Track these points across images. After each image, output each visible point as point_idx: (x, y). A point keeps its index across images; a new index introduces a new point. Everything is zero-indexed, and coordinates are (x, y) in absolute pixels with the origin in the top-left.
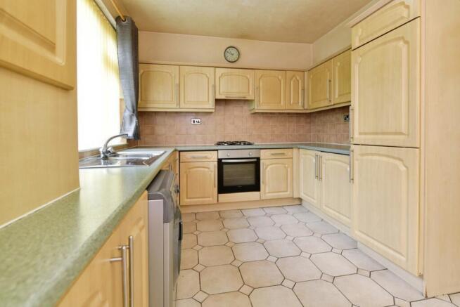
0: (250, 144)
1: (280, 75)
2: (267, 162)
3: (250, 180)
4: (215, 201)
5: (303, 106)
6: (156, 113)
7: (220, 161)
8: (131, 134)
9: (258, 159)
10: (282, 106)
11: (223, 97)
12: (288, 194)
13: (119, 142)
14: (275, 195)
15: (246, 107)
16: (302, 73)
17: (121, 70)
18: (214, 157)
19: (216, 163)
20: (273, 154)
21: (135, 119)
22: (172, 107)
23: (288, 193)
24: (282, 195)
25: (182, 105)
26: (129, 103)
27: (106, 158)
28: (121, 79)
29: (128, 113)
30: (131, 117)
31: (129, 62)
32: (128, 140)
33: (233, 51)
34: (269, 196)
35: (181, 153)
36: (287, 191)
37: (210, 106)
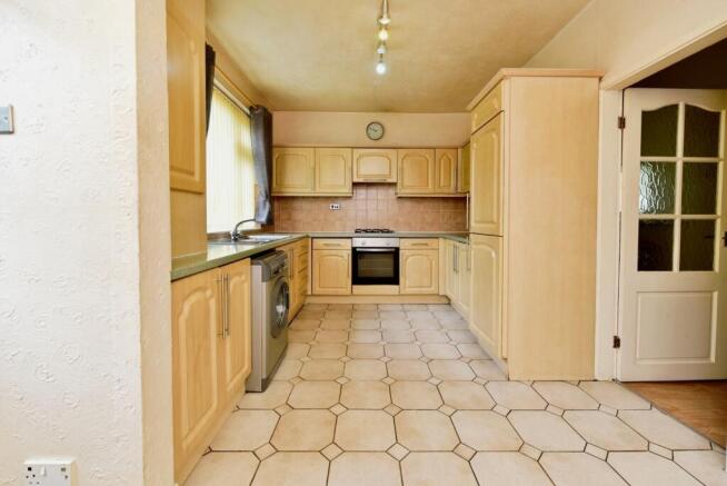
0: (388, 232)
1: (428, 154)
2: (407, 253)
3: (388, 271)
4: (349, 292)
5: (456, 189)
6: (293, 198)
7: (354, 249)
8: (263, 219)
9: (397, 249)
10: (429, 190)
11: (361, 180)
12: (433, 290)
13: (251, 226)
14: (416, 290)
15: (391, 191)
16: (454, 151)
17: (256, 156)
18: (347, 245)
19: (350, 252)
20: (414, 245)
21: (268, 205)
22: (307, 192)
23: (433, 288)
24: (425, 290)
25: (318, 190)
26: (262, 189)
27: (236, 240)
28: (256, 164)
29: (262, 199)
30: (265, 202)
31: (262, 149)
32: (262, 225)
33: (378, 128)
34: (409, 291)
35: (315, 240)
36: (430, 287)
37: (346, 190)
